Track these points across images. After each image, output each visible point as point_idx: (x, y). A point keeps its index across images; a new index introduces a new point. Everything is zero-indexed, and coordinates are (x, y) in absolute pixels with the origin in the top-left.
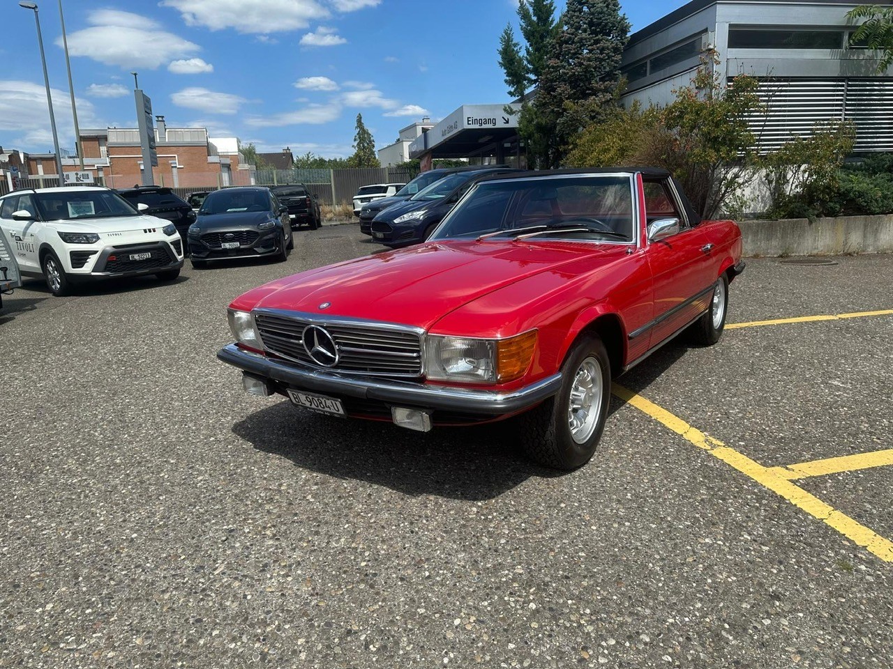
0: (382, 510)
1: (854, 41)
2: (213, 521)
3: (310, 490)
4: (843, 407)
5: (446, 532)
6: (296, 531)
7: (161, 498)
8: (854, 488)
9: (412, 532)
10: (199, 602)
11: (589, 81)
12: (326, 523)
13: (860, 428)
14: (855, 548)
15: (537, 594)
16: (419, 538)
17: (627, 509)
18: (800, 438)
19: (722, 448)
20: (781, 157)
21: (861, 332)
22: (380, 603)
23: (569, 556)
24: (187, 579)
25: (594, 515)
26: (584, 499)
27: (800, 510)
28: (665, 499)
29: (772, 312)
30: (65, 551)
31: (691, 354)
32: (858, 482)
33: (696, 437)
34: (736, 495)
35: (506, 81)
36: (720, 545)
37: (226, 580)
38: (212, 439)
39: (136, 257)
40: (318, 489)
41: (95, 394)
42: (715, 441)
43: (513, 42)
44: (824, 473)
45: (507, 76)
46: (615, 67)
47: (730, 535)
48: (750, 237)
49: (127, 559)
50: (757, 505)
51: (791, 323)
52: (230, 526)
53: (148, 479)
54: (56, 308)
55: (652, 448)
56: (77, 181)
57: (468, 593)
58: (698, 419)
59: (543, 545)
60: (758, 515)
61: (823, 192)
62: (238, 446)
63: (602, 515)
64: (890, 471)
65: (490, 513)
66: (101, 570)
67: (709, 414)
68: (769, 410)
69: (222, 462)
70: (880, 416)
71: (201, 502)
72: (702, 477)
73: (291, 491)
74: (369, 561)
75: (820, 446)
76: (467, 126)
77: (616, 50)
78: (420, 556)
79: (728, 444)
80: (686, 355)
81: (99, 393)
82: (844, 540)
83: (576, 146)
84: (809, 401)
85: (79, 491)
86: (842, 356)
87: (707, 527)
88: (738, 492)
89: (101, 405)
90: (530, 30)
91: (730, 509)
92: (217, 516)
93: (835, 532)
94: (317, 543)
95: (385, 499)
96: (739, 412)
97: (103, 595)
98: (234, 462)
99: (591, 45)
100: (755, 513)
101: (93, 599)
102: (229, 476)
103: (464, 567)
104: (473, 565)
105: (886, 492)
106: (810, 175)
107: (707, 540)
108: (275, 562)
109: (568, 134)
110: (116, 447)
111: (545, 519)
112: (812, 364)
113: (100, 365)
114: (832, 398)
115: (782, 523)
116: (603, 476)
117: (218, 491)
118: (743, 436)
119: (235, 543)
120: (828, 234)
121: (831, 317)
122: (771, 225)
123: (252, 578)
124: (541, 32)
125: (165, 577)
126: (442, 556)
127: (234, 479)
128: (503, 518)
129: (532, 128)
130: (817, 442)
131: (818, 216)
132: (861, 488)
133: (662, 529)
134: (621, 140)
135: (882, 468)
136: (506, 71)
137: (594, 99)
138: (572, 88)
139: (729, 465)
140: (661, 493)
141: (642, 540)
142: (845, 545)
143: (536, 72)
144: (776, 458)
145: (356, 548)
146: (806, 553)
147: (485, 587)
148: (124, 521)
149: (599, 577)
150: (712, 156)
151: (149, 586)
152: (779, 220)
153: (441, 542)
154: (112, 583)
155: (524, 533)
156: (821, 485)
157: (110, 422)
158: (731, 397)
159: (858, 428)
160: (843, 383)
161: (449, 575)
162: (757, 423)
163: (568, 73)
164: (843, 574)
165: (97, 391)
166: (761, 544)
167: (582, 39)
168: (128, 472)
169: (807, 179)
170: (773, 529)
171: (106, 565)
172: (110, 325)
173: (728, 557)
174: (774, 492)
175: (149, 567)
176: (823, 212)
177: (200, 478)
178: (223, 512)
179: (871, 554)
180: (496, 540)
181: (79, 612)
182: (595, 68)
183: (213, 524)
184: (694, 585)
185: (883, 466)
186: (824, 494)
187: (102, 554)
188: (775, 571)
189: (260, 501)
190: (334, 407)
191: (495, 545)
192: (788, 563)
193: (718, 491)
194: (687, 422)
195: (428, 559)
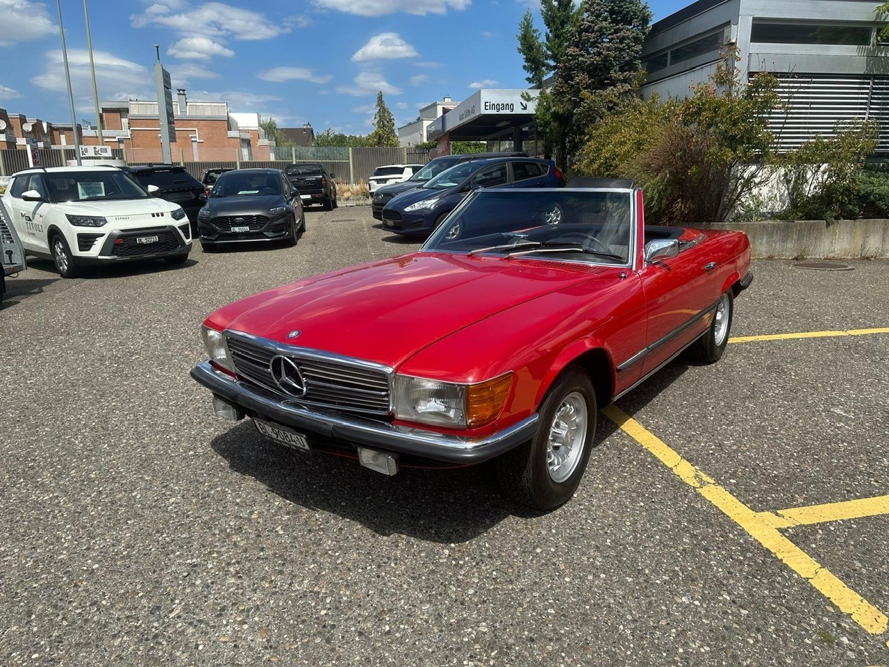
0: (351, 548)
1: (882, 37)
2: (178, 553)
3: (281, 520)
4: (843, 442)
5: (413, 578)
6: (260, 569)
7: (129, 522)
8: (845, 542)
9: (378, 577)
10: (149, 651)
11: (608, 70)
12: (292, 561)
13: (859, 468)
14: (839, 615)
15: (498, 658)
16: (385, 584)
17: (604, 557)
18: (794, 477)
19: (712, 486)
20: (801, 156)
21: (870, 352)
22: (334, 662)
23: (537, 613)
24: (140, 622)
25: (569, 564)
26: (561, 544)
27: (786, 566)
28: (646, 547)
29: (780, 325)
30: (22, 581)
31: (692, 372)
32: (850, 534)
33: (685, 471)
34: (720, 546)
35: (525, 67)
36: (696, 606)
37: (180, 625)
38: (191, 453)
39: (144, 240)
40: (289, 519)
41: (82, 395)
42: (706, 478)
43: (532, 29)
44: (815, 522)
45: (525, 62)
46: (634, 57)
47: (709, 593)
48: (765, 238)
49: (84, 594)
50: (741, 558)
51: (798, 339)
52: (194, 560)
53: (120, 499)
54: (61, 292)
55: (639, 483)
56: (96, 154)
57: (427, 655)
58: (691, 450)
59: (512, 598)
60: (741, 571)
61: (842, 194)
62: (216, 463)
63: (578, 564)
64: (885, 522)
65: (462, 558)
66: (55, 607)
67: (702, 444)
68: (766, 443)
69: (197, 481)
70: (881, 454)
71: (168, 529)
72: (687, 522)
73: (261, 520)
74: (330, 609)
75: (814, 487)
76: (483, 112)
77: (636, 40)
78: (383, 606)
79: (718, 482)
80: (686, 373)
81: (87, 393)
82: (828, 605)
83: (591, 137)
84: (808, 433)
85: (48, 510)
86: (847, 380)
87: (686, 584)
88: (722, 542)
89: (87, 408)
90: (551, 16)
91: (712, 563)
92: (182, 547)
93: (820, 595)
94: (279, 583)
95: (355, 535)
96: (734, 444)
97: (53, 638)
98: (209, 481)
99: (611, 34)
100: (738, 568)
101: (42, 643)
102: (202, 498)
103: (427, 621)
104: (437, 619)
105: (878, 549)
106: (830, 176)
107: (684, 599)
108: (234, 604)
109: (585, 124)
110: (93, 458)
111: (518, 567)
112: (815, 388)
113: (93, 361)
114: (832, 431)
115: (765, 581)
116: (584, 516)
117: (188, 516)
118: (735, 472)
119: (196, 580)
120: (845, 237)
121: (841, 333)
122: (787, 227)
123: (207, 624)
124: (562, 18)
125: (119, 619)
126: (406, 607)
127: (206, 503)
128: (474, 564)
129: (548, 117)
130: (811, 483)
131: (837, 218)
132: (852, 543)
133: (638, 584)
134: (637, 133)
135: (877, 518)
136: (525, 57)
137: (612, 90)
138: (590, 78)
139: (717, 507)
140: (642, 540)
141: (615, 596)
142: (828, 612)
143: (554, 57)
144: (767, 501)
145: (318, 593)
146: (786, 620)
147: (445, 647)
148: (88, 549)
149: (565, 641)
150: (729, 155)
151: (101, 628)
152: (796, 222)
153: (407, 589)
154: (65, 623)
155: (494, 583)
156: (811, 537)
157: (92, 429)
158: (727, 425)
159: (857, 468)
160: (845, 412)
161: (410, 630)
162: (750, 457)
163: (586, 62)
164: (823, 647)
165: (86, 391)
166: (740, 606)
167: (601, 28)
168: (101, 489)
169: (827, 181)
170: (755, 589)
171: (61, 600)
172: (110, 314)
173: (704, 620)
174: (760, 544)
175: (104, 606)
176: (841, 213)
177: (172, 500)
178: (189, 543)
179: (855, 623)
180: (464, 590)
181: (25, 657)
182: (614, 58)
183: (177, 556)
184: (665, 654)
185: (878, 515)
186: (812, 548)
187: (60, 587)
188: (751, 642)
189: (228, 531)
190: (300, 442)
191: (462, 596)
192: (766, 631)
193: (702, 539)
194: (679, 453)
195: (390, 610)
